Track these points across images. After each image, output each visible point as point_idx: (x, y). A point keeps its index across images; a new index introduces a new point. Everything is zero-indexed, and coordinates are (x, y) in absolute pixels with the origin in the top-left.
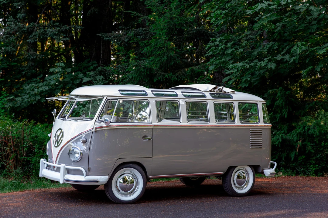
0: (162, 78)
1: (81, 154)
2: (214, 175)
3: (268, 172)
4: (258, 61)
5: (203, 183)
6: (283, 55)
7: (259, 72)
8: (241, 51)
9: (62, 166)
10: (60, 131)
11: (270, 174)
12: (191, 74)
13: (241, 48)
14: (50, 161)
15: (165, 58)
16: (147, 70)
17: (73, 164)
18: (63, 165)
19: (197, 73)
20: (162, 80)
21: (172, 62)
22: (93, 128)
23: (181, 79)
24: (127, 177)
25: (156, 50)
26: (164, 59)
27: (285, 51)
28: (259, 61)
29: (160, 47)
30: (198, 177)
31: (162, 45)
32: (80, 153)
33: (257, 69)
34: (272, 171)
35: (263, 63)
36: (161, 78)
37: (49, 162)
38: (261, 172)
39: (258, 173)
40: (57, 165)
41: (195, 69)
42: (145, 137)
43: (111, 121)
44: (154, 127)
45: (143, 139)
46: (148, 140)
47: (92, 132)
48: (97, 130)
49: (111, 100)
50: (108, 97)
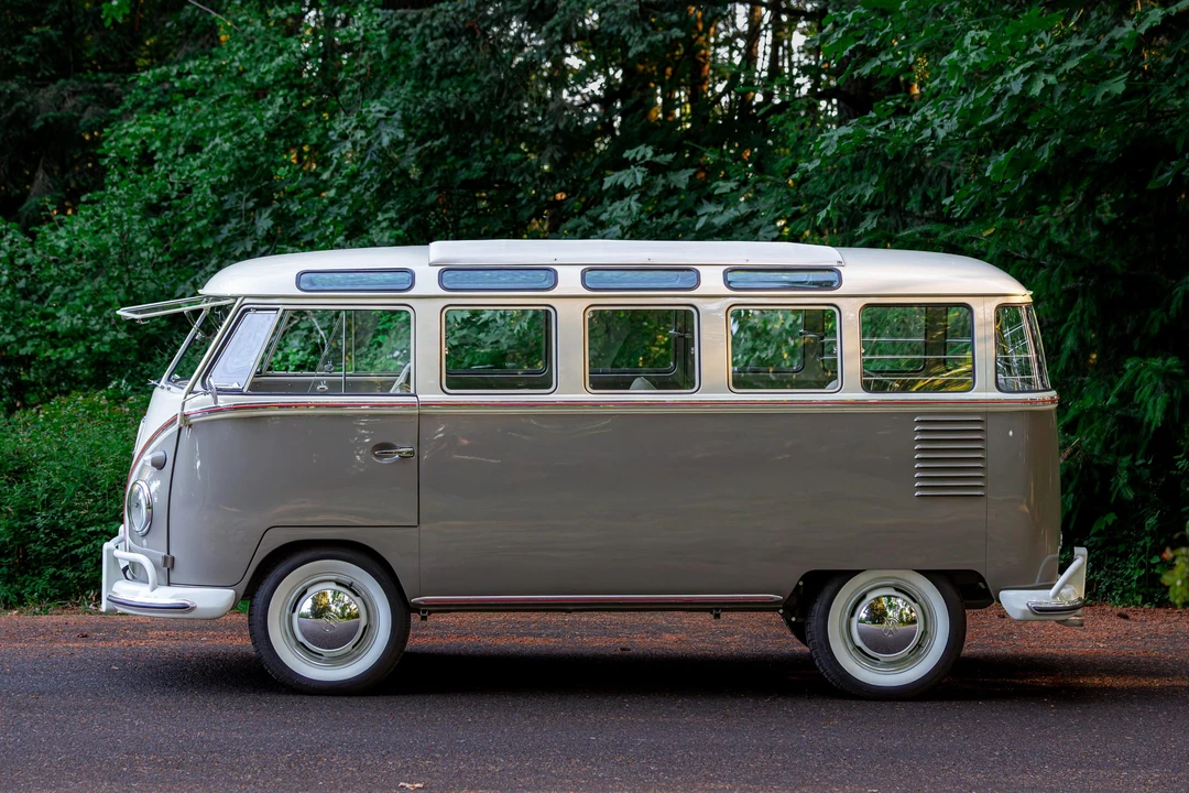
1: (149, 505)
3: (1018, 601)
11: (1027, 608)
24: (330, 594)
42: (383, 448)
43: (245, 390)
44: (423, 411)
45: (376, 456)
46: (396, 462)
47: (180, 430)
48: (192, 421)
49: (257, 310)
50: (246, 301)
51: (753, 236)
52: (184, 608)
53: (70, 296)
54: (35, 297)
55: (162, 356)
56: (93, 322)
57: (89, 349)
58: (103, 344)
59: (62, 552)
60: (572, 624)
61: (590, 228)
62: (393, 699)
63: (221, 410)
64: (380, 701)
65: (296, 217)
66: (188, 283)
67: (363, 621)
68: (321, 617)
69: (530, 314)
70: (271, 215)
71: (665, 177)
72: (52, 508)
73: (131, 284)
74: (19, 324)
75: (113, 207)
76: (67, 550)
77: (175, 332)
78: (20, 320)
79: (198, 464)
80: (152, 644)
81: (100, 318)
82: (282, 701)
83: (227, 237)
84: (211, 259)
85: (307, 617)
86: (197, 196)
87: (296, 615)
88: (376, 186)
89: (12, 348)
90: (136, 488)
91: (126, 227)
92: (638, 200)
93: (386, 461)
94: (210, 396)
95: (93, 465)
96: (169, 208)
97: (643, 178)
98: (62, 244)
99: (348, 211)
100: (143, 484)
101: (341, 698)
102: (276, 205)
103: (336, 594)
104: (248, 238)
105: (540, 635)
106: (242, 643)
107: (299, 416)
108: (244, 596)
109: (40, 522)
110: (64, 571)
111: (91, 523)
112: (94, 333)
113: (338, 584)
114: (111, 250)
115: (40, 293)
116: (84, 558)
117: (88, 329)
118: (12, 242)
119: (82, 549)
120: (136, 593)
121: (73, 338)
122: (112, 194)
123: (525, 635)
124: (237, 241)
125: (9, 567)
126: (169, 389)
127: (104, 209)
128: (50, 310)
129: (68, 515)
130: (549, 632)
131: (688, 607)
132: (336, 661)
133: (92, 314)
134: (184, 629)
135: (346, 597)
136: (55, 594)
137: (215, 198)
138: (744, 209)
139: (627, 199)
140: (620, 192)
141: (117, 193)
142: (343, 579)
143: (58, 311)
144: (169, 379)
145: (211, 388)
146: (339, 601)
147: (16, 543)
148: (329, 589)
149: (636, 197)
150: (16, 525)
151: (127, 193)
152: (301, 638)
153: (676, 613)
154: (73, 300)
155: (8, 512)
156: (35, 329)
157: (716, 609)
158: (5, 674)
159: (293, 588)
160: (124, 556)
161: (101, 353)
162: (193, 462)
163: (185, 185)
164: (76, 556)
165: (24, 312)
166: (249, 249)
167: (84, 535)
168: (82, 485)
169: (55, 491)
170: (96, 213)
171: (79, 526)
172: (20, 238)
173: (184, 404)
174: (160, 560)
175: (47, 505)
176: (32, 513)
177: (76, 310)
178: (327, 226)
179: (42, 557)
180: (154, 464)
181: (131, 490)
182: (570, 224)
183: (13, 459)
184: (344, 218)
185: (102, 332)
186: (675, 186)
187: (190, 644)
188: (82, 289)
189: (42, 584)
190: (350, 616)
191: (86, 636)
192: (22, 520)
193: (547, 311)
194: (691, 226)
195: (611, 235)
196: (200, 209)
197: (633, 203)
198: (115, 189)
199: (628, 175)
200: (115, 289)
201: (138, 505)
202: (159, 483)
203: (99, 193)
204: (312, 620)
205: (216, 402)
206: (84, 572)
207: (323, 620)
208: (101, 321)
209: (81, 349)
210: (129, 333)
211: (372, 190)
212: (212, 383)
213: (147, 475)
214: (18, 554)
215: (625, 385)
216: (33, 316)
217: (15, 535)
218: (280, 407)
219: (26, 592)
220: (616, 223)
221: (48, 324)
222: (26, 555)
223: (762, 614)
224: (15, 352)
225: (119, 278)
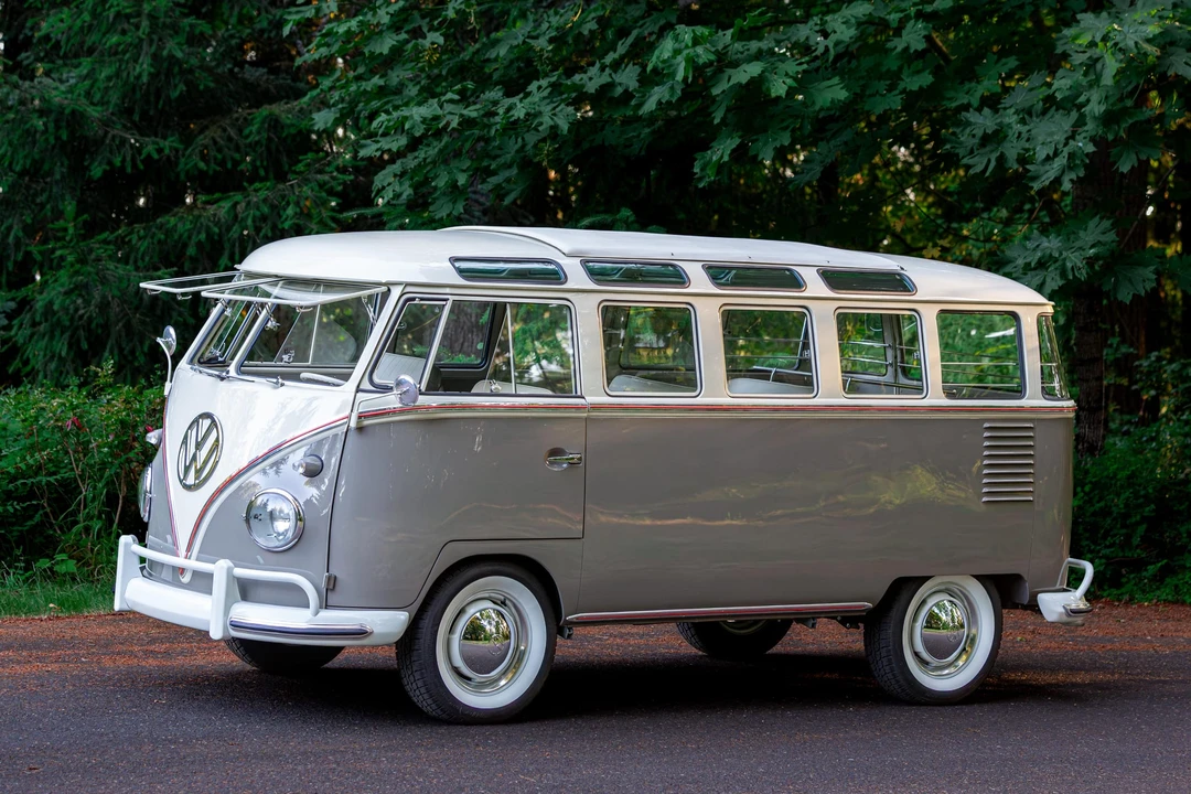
0: (128, 159)
1: (299, 517)
2: (831, 615)
3: (1055, 604)
4: (500, 94)
5: (778, 649)
6: (616, 66)
7: (520, 140)
8: (433, 43)
9: (220, 569)
10: (206, 423)
11: (1063, 610)
12: (269, 139)
13: (437, 30)
14: (157, 544)
15: (144, 67)
16: (57, 121)
17: (262, 561)
18: (224, 564)
19: (294, 136)
20: (129, 170)
21: (176, 86)
22: (349, 417)
23: (222, 163)
25: (103, 28)
26: (138, 70)
27: (622, 48)
28: (508, 94)
29: (118, 14)
30: (756, 622)
31: (128, 7)
32: (293, 517)
33: (493, 132)
34: (1076, 598)
35: (519, 105)
36: (123, 161)
37: (152, 548)
38: (1026, 603)
39: (1015, 606)
40: (193, 564)
41: (283, 116)
42: (555, 454)
43: (423, 390)
44: (592, 414)
45: (550, 462)
46: (567, 468)
47: (346, 433)
49: (422, 299)
50: (409, 289)
52: (361, 633)
68: (476, 639)
87: (456, 638)
93: (556, 467)
108: (416, 616)
113: (492, 602)
132: (487, 687)
142: (498, 595)
173: (353, 403)
180: (304, 472)
202: (314, 492)
207: (478, 643)
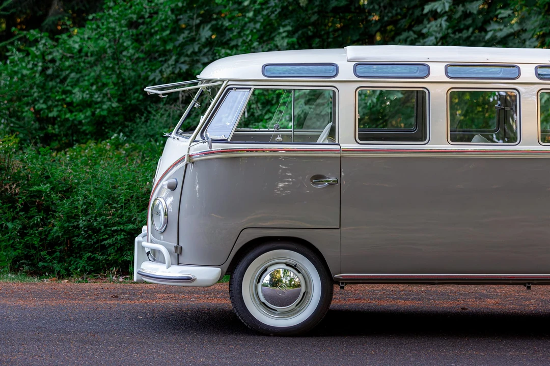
1: (165, 213)
24: (281, 271)
42: (318, 178)
43: (229, 140)
44: (344, 155)
45: (313, 183)
46: (327, 186)
47: (186, 165)
48: (195, 159)
49: (237, 88)
50: (230, 83)
51: (522, 44)
52: (188, 279)
53: (81, 79)
54: (58, 80)
55: (141, 118)
56: (96, 96)
57: (93, 114)
58: (103, 110)
59: (95, 243)
60: (426, 292)
61: (415, 39)
62: (323, 339)
63: (213, 153)
64: (314, 341)
65: (227, 29)
66: (157, 71)
67: (303, 289)
68: (276, 286)
69: (378, 93)
70: (210, 28)
71: (463, 6)
72: (89, 214)
73: (120, 72)
74: (49, 97)
75: (110, 23)
76: (98, 242)
77: (149, 103)
78: (50, 94)
79: (197, 187)
80: (159, 302)
81: (101, 93)
82: (252, 340)
83: (182, 42)
84: (171, 57)
85: (267, 286)
86: (161, 16)
87: (260, 285)
88: (279, 10)
89: (44, 113)
90: (157, 202)
91: (118, 36)
92: (446, 21)
93: (320, 186)
94: (206, 144)
95: (114, 188)
96: (143, 23)
97: (450, 7)
98: (77, 46)
99: (260, 26)
100: (162, 200)
101: (288, 338)
102: (214, 22)
103: (285, 271)
104: (196, 43)
105: (408, 299)
106: (226, 303)
107: (258, 157)
108: (227, 271)
109: (82, 223)
110: (96, 255)
111: (114, 224)
112: (97, 103)
113: (287, 265)
114: (108, 50)
115: (62, 77)
116: (109, 247)
117: (93, 101)
118: (45, 44)
119: (108, 241)
120: (156, 270)
121: (83, 106)
122: (109, 14)
123: (397, 299)
124: (189, 45)
125: (60, 252)
126: (178, 139)
127: (103, 24)
128: (69, 88)
129: (99, 219)
130: (412, 297)
131: (511, 282)
132: (286, 314)
133: (96, 91)
134: (178, 293)
135: (292, 273)
136: (90, 269)
137: (173, 17)
138: (516, 28)
139: (439, 20)
140: (435, 15)
141: (112, 14)
142: (290, 262)
143: (74, 89)
144: (177, 133)
145: (208, 138)
146: (288, 276)
147: (65, 237)
148: (281, 268)
149: (445, 18)
150: (66, 225)
151: (118, 14)
152: (263, 300)
153: (492, 286)
154: (82, 82)
155: (59, 216)
156: (58, 101)
157: (528, 283)
158: (70, 320)
159: (258, 267)
160: (148, 245)
161: (100, 116)
162: (194, 186)
163: (153, 9)
164: (104, 245)
165: (51, 89)
166: (196, 50)
167: (109, 232)
168: (107, 200)
169: (90, 204)
170: (98, 27)
171: (106, 226)
172: (50, 43)
173: (189, 148)
174: (173, 249)
175: (85, 212)
176: (76, 217)
177: (85, 88)
178: (247, 35)
179: (82, 246)
180: (169, 187)
181: (153, 204)
182: (404, 36)
183: (62, 183)
184: (258, 31)
185: (102, 102)
186: (470, 12)
187: (184, 302)
188: (89, 75)
189: (82, 263)
190: (295, 286)
191: (117, 297)
192: (69, 222)
193: (423, 91)
194: (481, 38)
195: (429, 43)
196: (164, 24)
197: (443, 22)
198: (111, 11)
199: (440, 4)
200: (110, 75)
201: (158, 213)
202: (172, 198)
203: (101, 14)
204: (270, 288)
205: (211, 147)
206: (109, 255)
207: (278, 288)
208: (101, 95)
209: (89, 113)
210: (119, 103)
211: (276, 13)
212: (209, 135)
213: (164, 194)
214: (67, 244)
215: (469, 139)
216: (58, 92)
217: (65, 232)
218: (247, 151)
219: (71, 268)
220: (432, 35)
221: (67, 97)
222: (72, 244)
223: (546, 286)
224: (46, 115)
225: (113, 69)
